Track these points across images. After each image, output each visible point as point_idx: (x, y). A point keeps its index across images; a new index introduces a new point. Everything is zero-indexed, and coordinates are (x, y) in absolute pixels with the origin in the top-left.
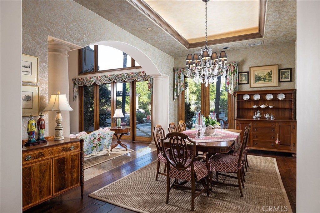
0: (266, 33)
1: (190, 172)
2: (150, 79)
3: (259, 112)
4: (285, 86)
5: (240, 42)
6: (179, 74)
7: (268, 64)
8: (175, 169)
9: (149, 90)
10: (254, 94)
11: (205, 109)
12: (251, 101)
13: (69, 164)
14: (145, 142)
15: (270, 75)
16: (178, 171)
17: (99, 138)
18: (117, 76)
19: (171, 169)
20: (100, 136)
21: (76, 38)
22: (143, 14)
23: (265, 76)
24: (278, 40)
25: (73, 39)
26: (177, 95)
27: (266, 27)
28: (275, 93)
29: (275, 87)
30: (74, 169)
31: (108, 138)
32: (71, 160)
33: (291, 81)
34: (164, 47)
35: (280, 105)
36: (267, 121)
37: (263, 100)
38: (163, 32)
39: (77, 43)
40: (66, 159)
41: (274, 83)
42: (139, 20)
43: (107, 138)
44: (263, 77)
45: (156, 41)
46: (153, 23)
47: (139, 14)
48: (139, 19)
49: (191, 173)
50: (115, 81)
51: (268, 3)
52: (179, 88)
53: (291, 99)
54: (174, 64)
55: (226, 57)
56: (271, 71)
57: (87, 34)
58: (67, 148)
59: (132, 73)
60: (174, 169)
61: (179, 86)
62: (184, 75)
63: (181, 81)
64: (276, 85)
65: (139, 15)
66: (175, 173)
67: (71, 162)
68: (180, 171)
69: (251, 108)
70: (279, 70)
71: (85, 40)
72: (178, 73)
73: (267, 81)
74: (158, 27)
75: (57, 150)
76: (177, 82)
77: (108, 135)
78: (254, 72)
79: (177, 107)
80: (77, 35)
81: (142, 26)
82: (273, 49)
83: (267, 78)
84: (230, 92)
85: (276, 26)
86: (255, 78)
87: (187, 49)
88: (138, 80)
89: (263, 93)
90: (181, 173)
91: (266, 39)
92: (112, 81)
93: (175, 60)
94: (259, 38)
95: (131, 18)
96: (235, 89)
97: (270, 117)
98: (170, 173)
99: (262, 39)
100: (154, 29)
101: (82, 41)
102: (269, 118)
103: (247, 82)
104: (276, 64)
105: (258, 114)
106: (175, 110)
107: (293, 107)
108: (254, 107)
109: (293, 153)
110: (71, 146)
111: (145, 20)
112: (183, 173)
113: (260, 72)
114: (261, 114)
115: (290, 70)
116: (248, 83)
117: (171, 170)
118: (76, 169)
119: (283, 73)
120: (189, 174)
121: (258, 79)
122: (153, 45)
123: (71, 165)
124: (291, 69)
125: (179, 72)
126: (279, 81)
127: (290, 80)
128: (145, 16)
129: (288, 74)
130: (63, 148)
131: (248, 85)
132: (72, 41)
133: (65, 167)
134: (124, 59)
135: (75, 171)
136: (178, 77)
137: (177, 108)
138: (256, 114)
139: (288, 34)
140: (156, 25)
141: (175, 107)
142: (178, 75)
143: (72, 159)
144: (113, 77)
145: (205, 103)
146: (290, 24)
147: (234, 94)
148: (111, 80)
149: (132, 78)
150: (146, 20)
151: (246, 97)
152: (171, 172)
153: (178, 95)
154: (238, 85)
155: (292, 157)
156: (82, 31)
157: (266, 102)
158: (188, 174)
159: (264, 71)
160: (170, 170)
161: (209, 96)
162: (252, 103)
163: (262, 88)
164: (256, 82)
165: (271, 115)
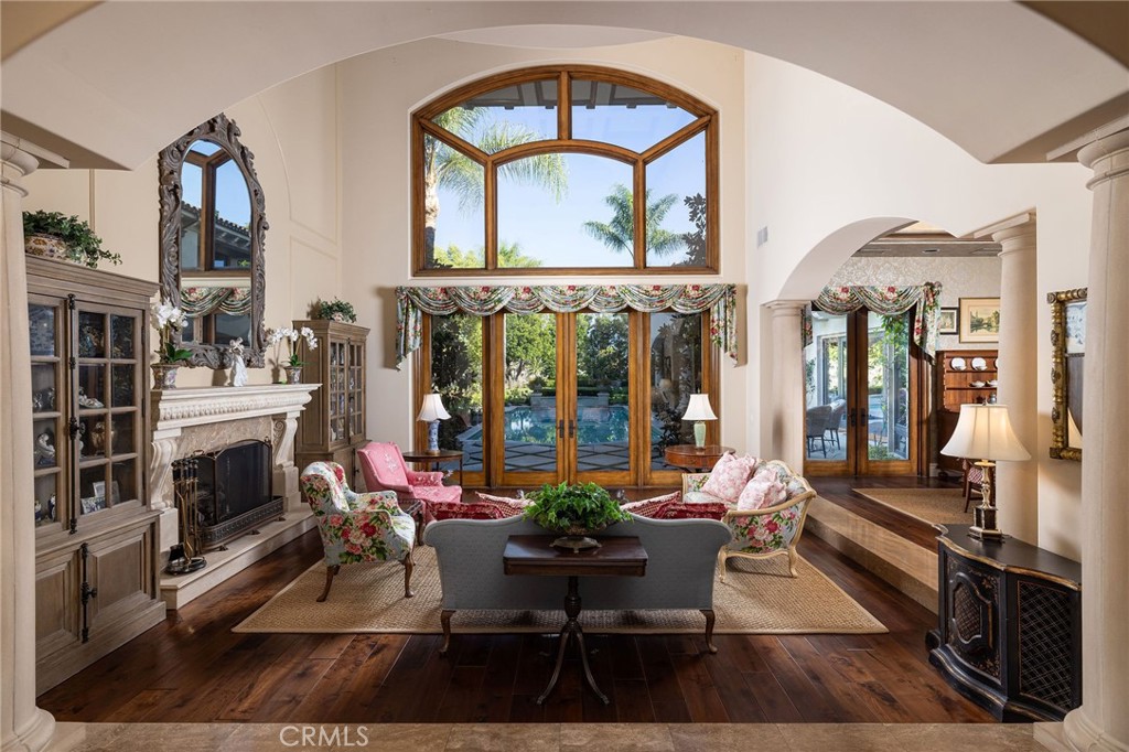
10: (973, 358)
11: (858, 389)
12: (969, 369)
23: (989, 319)
37: (993, 371)
44: (986, 322)
59: (658, 288)
69: (967, 386)
73: (993, 330)
78: (969, 309)
83: (993, 325)
86: (972, 322)
88: (678, 306)
89: (990, 356)
103: (955, 330)
108: (979, 385)
113: (980, 310)
116: (957, 333)
121: (977, 325)
131: (958, 338)
144: (587, 293)
145: (858, 377)
149: (662, 301)
151: (959, 364)
154: (939, 335)
159: (988, 308)
162: (973, 376)
164: (972, 331)
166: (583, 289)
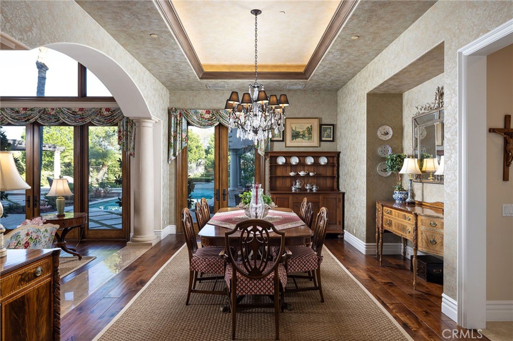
0: (314, 75)
1: (271, 280)
2: (122, 123)
3: (299, 182)
4: (326, 147)
5: (278, 81)
6: (178, 118)
7: (307, 117)
8: (246, 280)
9: (121, 143)
10: (291, 157)
11: (221, 177)
12: (287, 164)
13: (34, 309)
14: (109, 238)
15: (310, 130)
16: (251, 282)
17: (26, 243)
18: (44, 111)
19: (239, 280)
20: (29, 237)
21: (17, 26)
22: (156, 9)
23: (304, 131)
24: (322, 86)
25: (11, 28)
26: (174, 154)
27: (318, 68)
28: (316, 155)
29: (316, 148)
30: (41, 318)
31: (45, 240)
32: (37, 300)
33: (333, 141)
34: (161, 71)
35: (322, 171)
36: (308, 193)
37: (302, 165)
38: (176, 46)
39: (20, 37)
40: (28, 300)
41: (315, 142)
42: (144, 18)
43: (43, 240)
44: (302, 133)
45: (154, 59)
46: (167, 28)
47: (149, 7)
48: (145, 16)
49: (273, 282)
50: (40, 121)
51: (337, 38)
52: (178, 142)
53: (334, 164)
54: (169, 101)
55: (288, 103)
56: (311, 126)
57: (38, 21)
58: (28, 274)
59: (82, 110)
60: (244, 280)
61: (178, 139)
62: (187, 122)
63: (182, 131)
64: (317, 145)
65: (148, 9)
66: (264, 286)
67: (37, 303)
68: (255, 282)
69: (287, 175)
70: (321, 125)
71: (35, 35)
72: (176, 117)
73: (307, 138)
74: (171, 36)
75: (10, 283)
76: (176, 132)
77: (45, 233)
78: (290, 125)
79: (174, 174)
80: (20, 20)
81: (143, 28)
82: (314, 96)
83: (307, 135)
84: (259, 152)
85: (329, 68)
86: (293, 134)
87: (199, 80)
88: (95, 122)
89: (302, 155)
90: (258, 284)
91: (310, 82)
92: (32, 121)
93: (170, 94)
94: (303, 80)
95: (129, 9)
96: (267, 148)
97: (313, 188)
98: (237, 287)
99: (306, 82)
100: (162, 37)
101: (28, 34)
102: (311, 190)
103: (281, 139)
104: (317, 116)
105: (297, 183)
106: (170, 180)
107: (335, 175)
108: (292, 174)
109: (339, 234)
110: (37, 267)
111: (155, 19)
112: (260, 284)
113: (298, 126)
114: (300, 185)
115: (332, 127)
116: (283, 141)
117: (240, 282)
118: (45, 316)
119: (325, 130)
120: (271, 284)
121: (296, 135)
122: (144, 65)
123: (37, 310)
124: (333, 125)
125: (178, 116)
126: (321, 140)
127: (332, 139)
128: (159, 13)
129: (329, 131)
130: (22, 275)
131: (283, 143)
132: (10, 32)
133: (25, 317)
134: (39, 77)
135: (44, 320)
136: (177, 123)
137: (173, 176)
138: (295, 184)
139: (335, 80)
140: (170, 32)
141: (170, 175)
142: (177, 120)
143: (37, 297)
144: (35, 112)
145: (221, 168)
146: (345, 68)
147: (265, 155)
148: (28, 120)
149: (83, 118)
150: (157, 21)
151: (281, 160)
152: (240, 285)
153: (177, 153)
154: (269, 142)
155: (338, 238)
156: (29, 13)
157: (306, 168)
158: (269, 284)
159: (303, 125)
160: (238, 283)
161: (227, 157)
162: (289, 168)
163: (300, 148)
164: (292, 140)
165: (312, 185)
166: (32, 110)
